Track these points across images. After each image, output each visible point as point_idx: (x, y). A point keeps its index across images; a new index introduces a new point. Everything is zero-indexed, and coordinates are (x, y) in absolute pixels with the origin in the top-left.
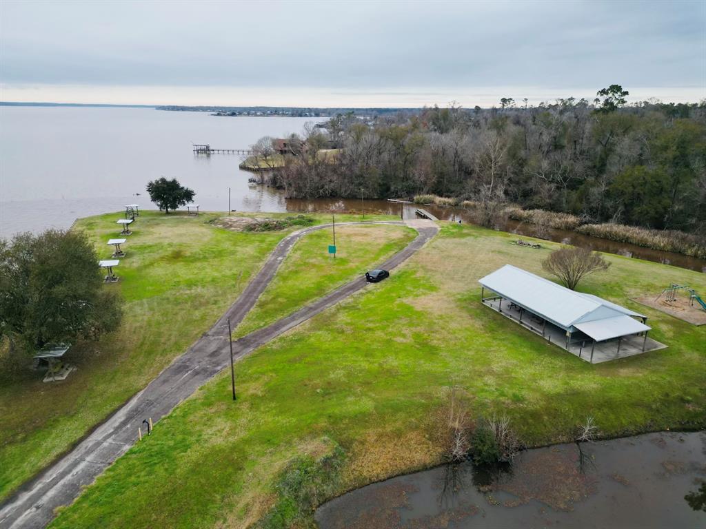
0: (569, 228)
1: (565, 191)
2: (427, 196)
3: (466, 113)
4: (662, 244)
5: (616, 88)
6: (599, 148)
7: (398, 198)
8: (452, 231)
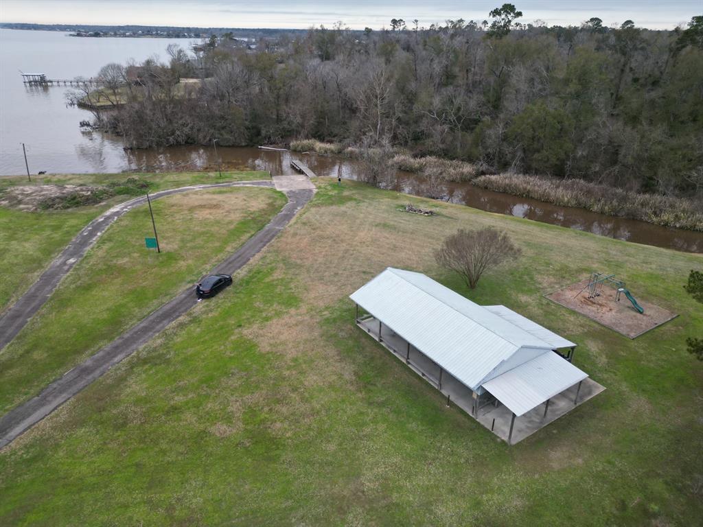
0: (464, 181)
1: (459, 134)
2: (306, 142)
3: (355, 34)
4: (566, 199)
5: (509, 8)
6: (492, 79)
7: (271, 144)
8: (330, 193)
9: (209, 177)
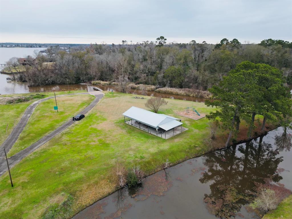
0: (153, 91)
1: (150, 77)
2: (97, 81)
3: (109, 46)
4: (183, 94)
5: (162, 38)
6: (159, 60)
7: (84, 83)
8: (109, 95)
9: (65, 93)
